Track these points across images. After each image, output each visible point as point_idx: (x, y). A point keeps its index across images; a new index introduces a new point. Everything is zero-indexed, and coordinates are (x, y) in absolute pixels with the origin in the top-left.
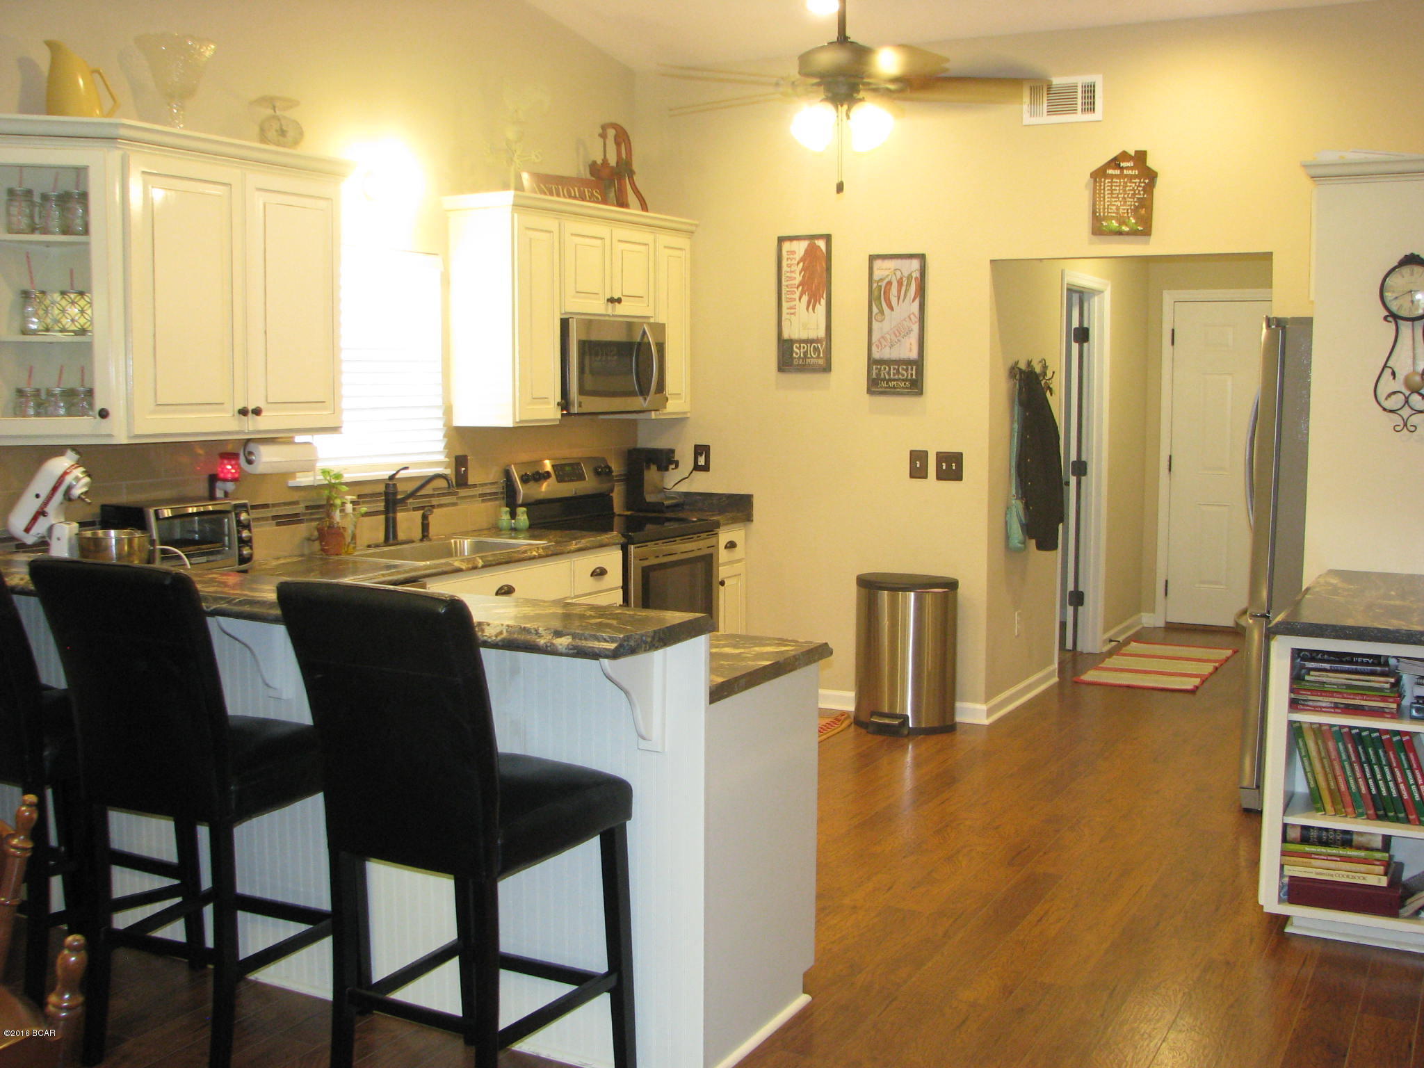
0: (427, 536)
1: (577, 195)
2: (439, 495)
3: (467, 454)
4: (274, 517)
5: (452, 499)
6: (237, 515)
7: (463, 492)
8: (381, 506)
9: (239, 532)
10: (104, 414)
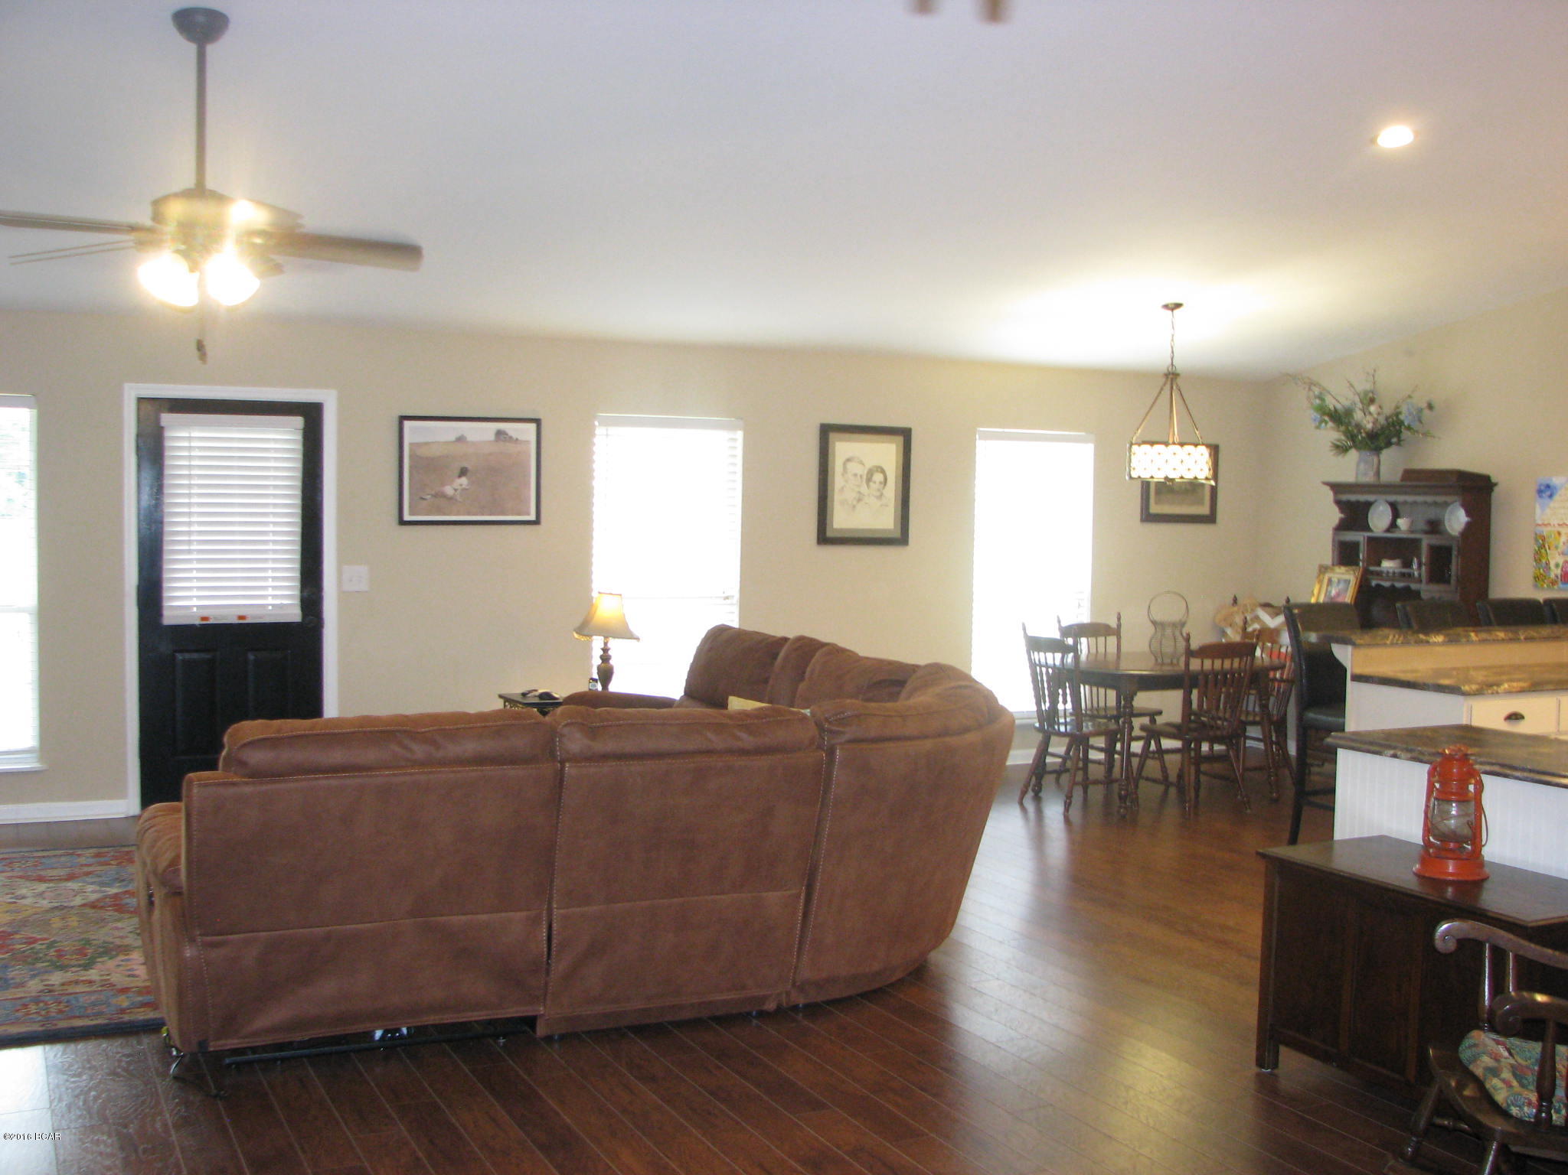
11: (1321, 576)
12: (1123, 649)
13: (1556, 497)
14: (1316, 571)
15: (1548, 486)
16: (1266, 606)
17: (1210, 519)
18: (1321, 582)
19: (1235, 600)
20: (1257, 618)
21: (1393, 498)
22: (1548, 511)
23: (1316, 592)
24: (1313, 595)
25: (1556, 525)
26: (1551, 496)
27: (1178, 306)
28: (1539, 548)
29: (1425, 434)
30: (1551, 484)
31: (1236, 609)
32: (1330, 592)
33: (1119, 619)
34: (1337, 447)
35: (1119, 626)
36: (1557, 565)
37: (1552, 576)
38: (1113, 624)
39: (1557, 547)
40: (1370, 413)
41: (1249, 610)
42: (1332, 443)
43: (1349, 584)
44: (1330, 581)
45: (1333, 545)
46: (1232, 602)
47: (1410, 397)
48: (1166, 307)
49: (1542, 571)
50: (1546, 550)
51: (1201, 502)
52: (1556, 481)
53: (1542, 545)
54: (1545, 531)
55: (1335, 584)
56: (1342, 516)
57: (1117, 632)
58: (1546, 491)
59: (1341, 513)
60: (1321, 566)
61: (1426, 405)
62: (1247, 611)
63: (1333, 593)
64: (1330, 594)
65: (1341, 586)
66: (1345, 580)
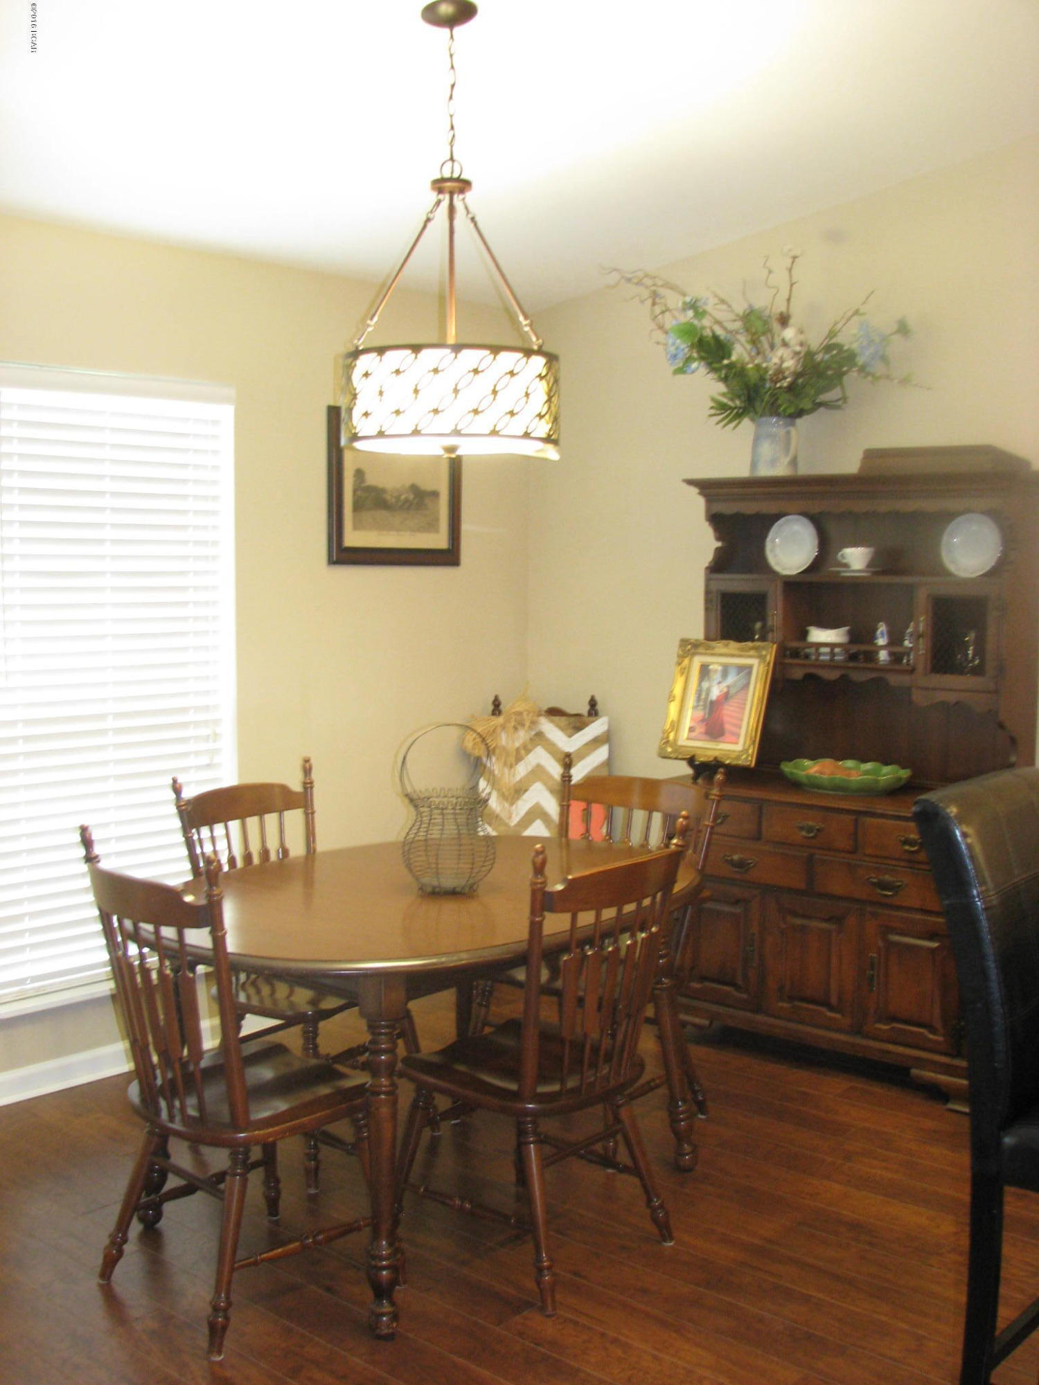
11: (686, 661)
12: (322, 845)
14: (675, 649)
16: (554, 712)
17: (448, 557)
18: (686, 672)
19: (497, 707)
20: (539, 738)
21: (816, 507)
23: (678, 690)
24: (671, 698)
27: (464, 16)
29: (905, 381)
31: (501, 720)
32: (709, 691)
33: (307, 770)
34: (722, 407)
35: (308, 786)
38: (296, 786)
40: (785, 344)
41: (527, 724)
42: (713, 400)
43: (750, 673)
44: (705, 671)
45: (707, 599)
46: (491, 708)
47: (856, 313)
51: (432, 526)
55: (717, 677)
56: (719, 544)
57: (302, 800)
59: (718, 539)
60: (684, 642)
61: (895, 327)
62: (523, 725)
63: (715, 693)
64: (708, 694)
65: (731, 679)
66: (741, 668)
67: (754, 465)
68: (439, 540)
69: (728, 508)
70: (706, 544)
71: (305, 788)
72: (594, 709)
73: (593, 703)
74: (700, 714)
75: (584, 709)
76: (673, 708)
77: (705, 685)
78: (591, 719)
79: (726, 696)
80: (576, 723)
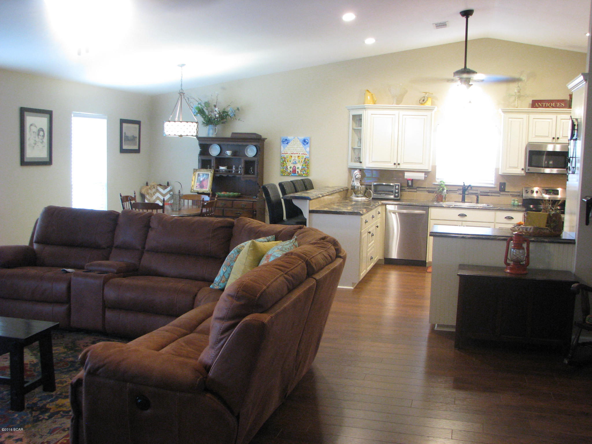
0: (478, 202)
1: (554, 106)
2: (491, 193)
3: (505, 182)
4: (427, 191)
5: (498, 194)
6: (395, 187)
7: (502, 193)
8: (461, 192)
9: (395, 190)
10: (361, 162)
11: (195, 173)
13: (289, 144)
14: (192, 171)
15: (286, 140)
16: (160, 185)
17: (138, 151)
21: (220, 143)
22: (286, 148)
23: (194, 179)
24: (192, 180)
25: (290, 154)
26: (287, 143)
27: (183, 65)
28: (283, 162)
29: (239, 120)
30: (288, 139)
31: (149, 187)
34: (204, 123)
36: (290, 168)
37: (289, 171)
39: (290, 161)
40: (216, 111)
43: (209, 175)
44: (199, 175)
45: (199, 161)
46: (146, 184)
47: (229, 105)
48: (179, 65)
49: (284, 170)
50: (286, 162)
51: (135, 144)
52: (289, 138)
53: (284, 161)
54: (285, 155)
55: (201, 176)
56: (200, 150)
58: (286, 141)
59: (200, 149)
60: (194, 169)
61: (236, 109)
62: (155, 188)
63: (201, 179)
64: (200, 180)
65: (205, 176)
66: (206, 174)
67: (208, 134)
68: (136, 148)
69: (204, 143)
70: (198, 150)
71: (135, 197)
72: (168, 184)
73: (168, 183)
74: (198, 183)
75: (166, 185)
76: (193, 183)
77: (199, 178)
78: (168, 186)
79: (204, 180)
80: (165, 187)
